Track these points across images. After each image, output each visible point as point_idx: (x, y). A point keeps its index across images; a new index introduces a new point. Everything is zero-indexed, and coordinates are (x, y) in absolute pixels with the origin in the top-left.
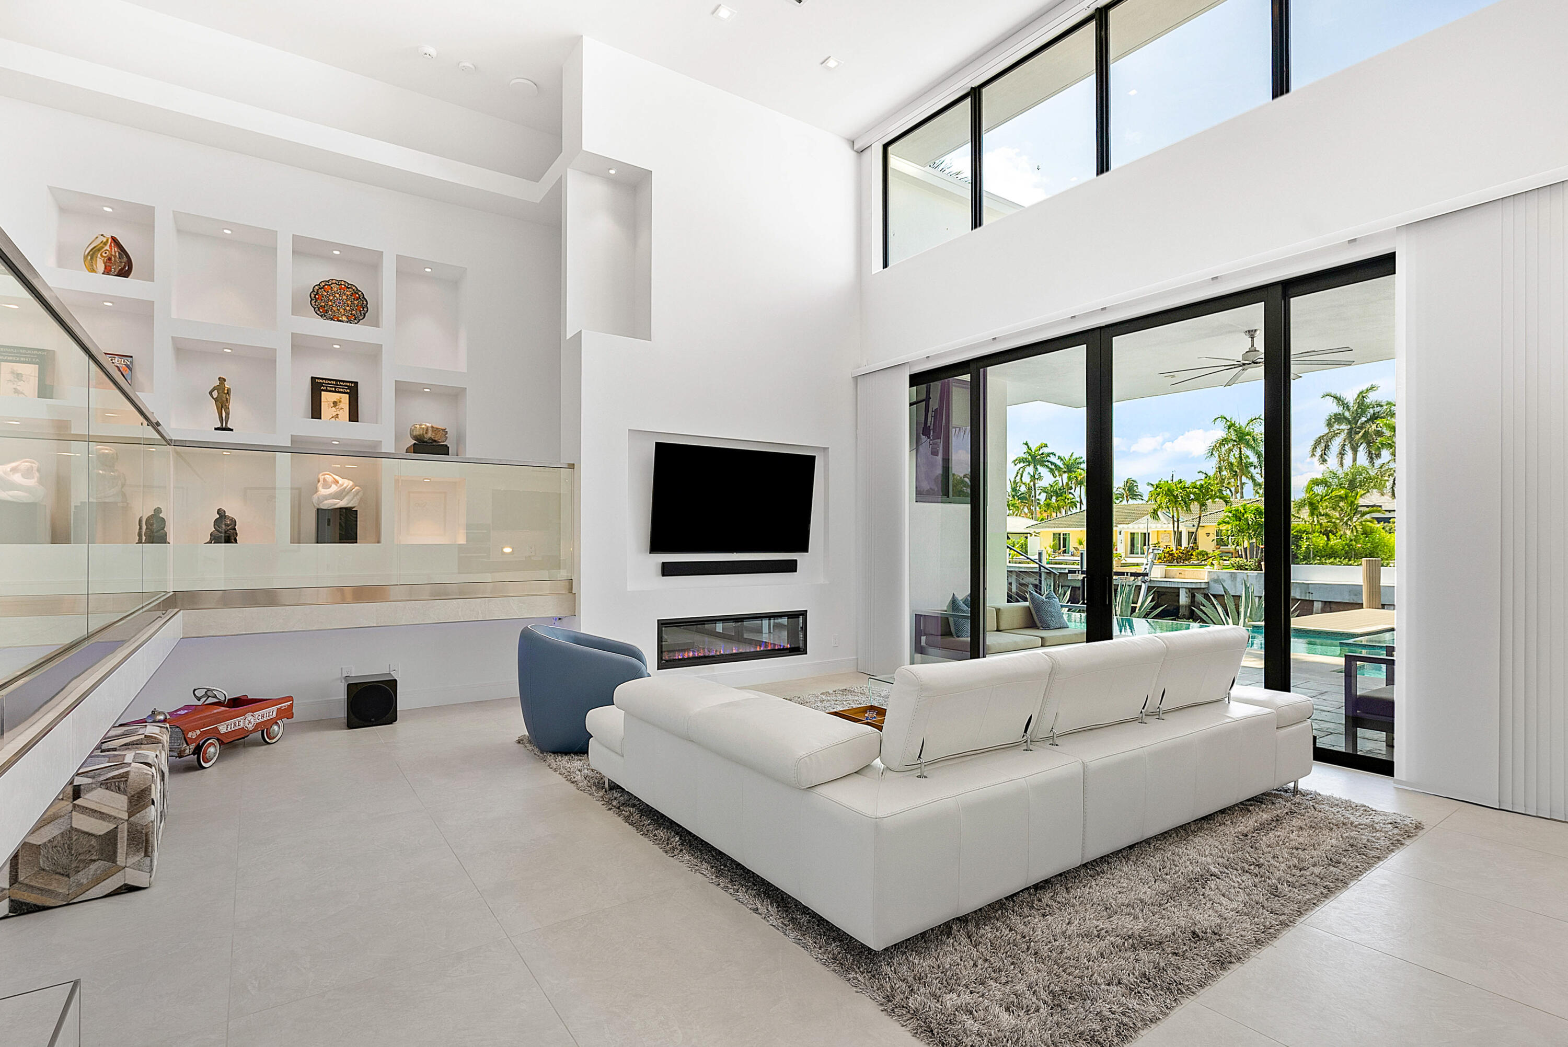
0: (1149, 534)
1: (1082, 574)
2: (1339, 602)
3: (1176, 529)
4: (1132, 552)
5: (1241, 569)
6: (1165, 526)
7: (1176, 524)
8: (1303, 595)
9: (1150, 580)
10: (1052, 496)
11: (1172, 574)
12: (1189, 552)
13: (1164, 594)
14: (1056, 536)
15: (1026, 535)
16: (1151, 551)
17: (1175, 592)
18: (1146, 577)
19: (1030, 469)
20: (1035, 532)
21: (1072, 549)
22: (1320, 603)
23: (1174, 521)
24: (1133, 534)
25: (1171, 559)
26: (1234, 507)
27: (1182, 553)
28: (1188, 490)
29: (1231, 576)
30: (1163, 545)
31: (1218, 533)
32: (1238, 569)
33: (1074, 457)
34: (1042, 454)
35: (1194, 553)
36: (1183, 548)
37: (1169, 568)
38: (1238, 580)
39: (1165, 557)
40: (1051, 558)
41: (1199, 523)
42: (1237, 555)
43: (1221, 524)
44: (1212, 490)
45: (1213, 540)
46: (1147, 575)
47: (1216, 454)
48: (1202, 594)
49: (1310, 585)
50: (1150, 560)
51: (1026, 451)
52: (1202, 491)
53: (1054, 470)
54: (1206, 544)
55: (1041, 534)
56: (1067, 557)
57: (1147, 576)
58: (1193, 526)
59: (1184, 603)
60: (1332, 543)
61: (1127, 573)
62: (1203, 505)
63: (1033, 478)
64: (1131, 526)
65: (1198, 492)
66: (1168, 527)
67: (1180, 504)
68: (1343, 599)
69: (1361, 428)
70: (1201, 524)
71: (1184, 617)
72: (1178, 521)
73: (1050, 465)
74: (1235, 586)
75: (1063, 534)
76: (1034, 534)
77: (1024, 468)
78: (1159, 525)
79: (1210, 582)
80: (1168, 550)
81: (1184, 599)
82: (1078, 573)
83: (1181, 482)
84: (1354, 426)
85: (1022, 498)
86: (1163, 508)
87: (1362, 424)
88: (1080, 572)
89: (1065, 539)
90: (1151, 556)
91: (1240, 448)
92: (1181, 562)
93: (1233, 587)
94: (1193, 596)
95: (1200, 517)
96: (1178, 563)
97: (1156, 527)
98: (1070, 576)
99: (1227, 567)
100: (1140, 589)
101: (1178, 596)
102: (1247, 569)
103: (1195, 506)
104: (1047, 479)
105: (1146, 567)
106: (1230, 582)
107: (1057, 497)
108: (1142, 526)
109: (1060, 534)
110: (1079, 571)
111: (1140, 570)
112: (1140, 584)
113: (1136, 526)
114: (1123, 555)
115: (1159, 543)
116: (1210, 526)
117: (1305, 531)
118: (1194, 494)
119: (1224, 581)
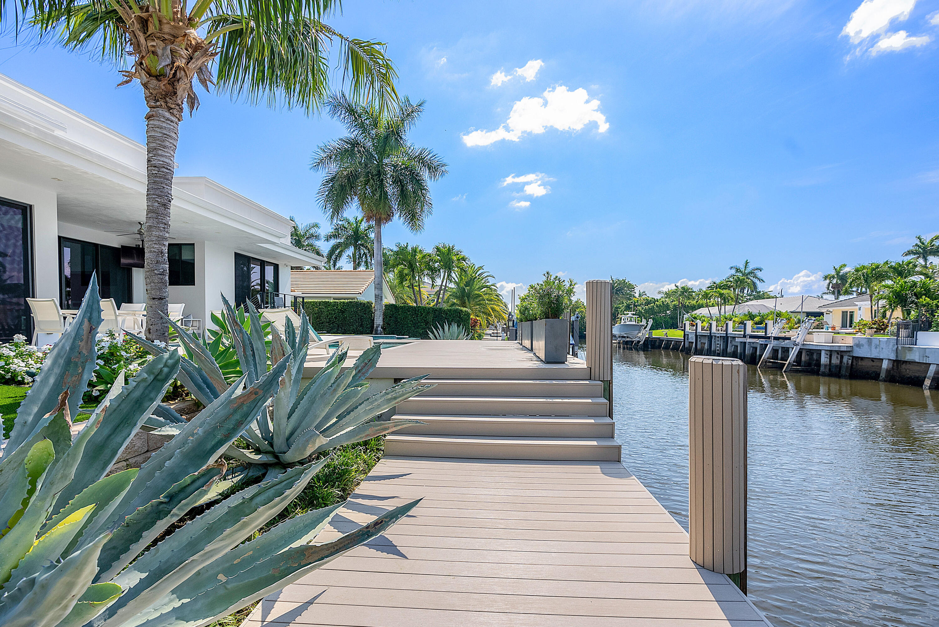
8: (921, 358)
11: (837, 340)
20: (828, 310)
22: (936, 365)
29: (868, 341)
37: (835, 335)
38: (873, 345)
49: (927, 349)
55: (833, 312)
71: (823, 375)
74: (871, 350)
76: (827, 312)
79: (854, 346)
93: (869, 350)
106: (867, 347)
109: (847, 312)
119: (863, 346)
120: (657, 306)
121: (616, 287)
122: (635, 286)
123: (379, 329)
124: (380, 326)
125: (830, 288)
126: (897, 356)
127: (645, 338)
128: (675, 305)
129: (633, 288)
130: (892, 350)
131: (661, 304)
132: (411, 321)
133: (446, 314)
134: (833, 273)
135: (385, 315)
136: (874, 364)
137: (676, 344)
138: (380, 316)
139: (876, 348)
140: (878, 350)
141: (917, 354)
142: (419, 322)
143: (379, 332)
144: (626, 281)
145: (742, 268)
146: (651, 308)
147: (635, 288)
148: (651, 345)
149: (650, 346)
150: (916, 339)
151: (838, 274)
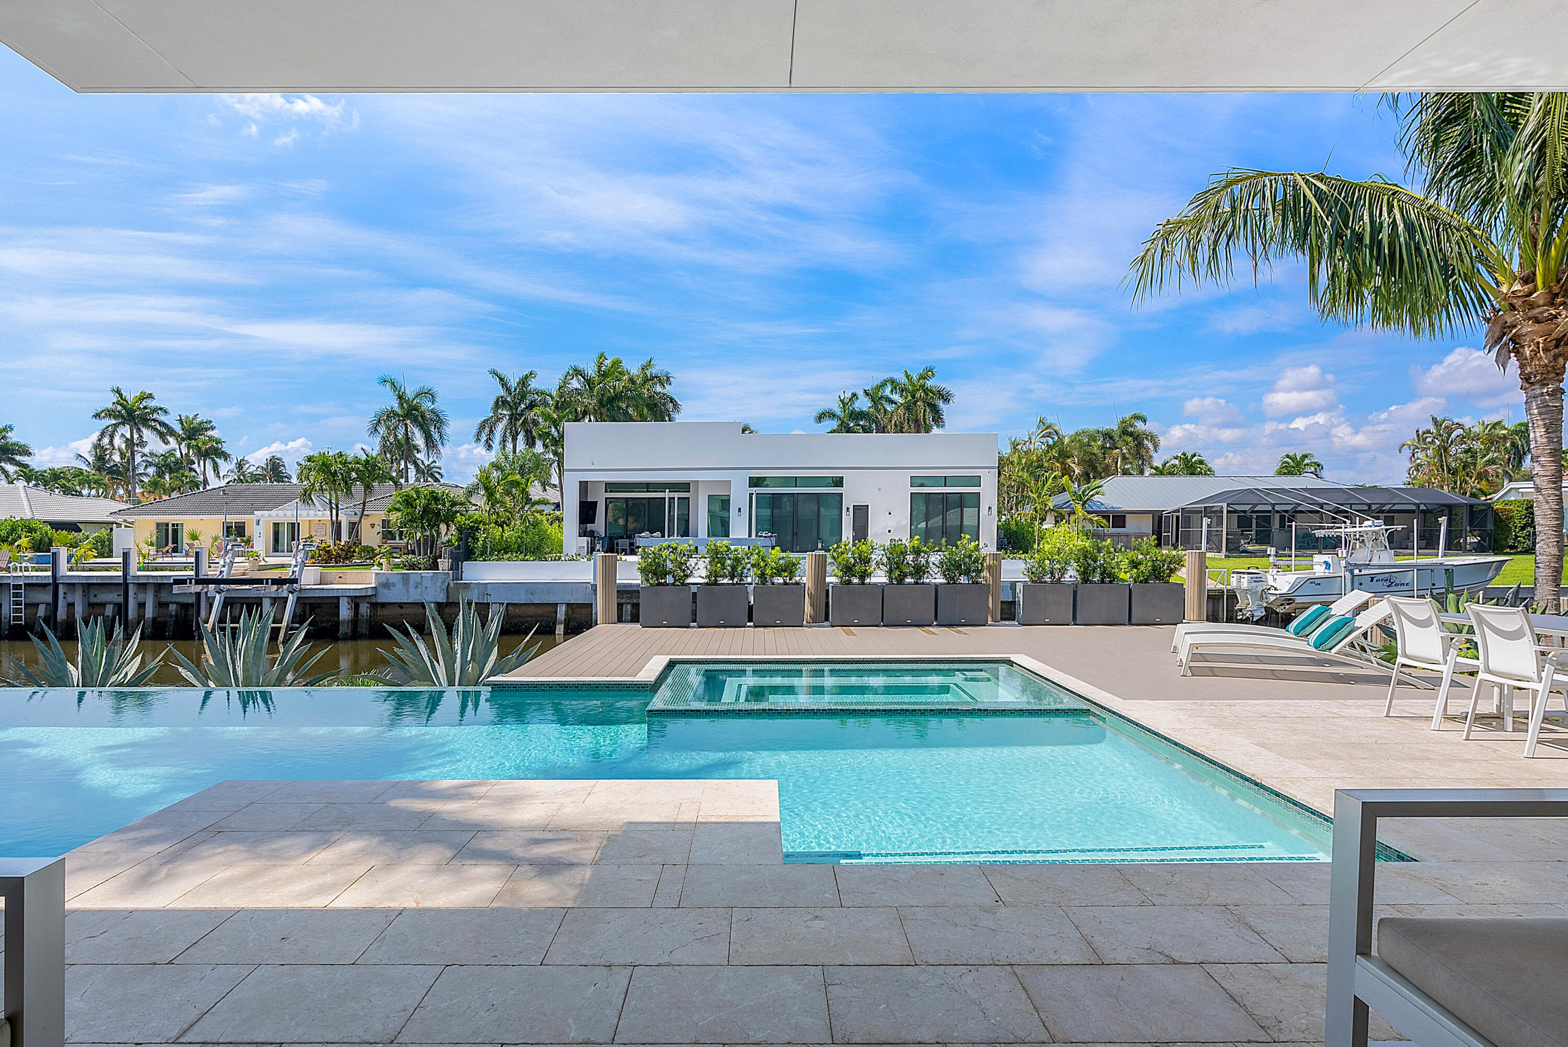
0: (299, 524)
1: (196, 583)
2: (516, 604)
3: (334, 518)
4: (276, 550)
5: (414, 569)
6: (320, 513)
7: (334, 512)
8: (481, 597)
9: (301, 589)
10: (164, 473)
11: (330, 579)
12: (351, 547)
13: (319, 606)
14: (162, 528)
15: (110, 526)
16: (301, 547)
17: (333, 603)
18: (295, 585)
19: (126, 430)
20: (125, 521)
21: (186, 547)
23: (331, 508)
24: (276, 525)
25: (327, 557)
26: (407, 490)
27: (342, 550)
28: (350, 466)
29: (403, 578)
30: (317, 540)
31: (385, 523)
32: (409, 570)
33: (198, 420)
34: (145, 408)
35: (357, 550)
36: (343, 543)
37: (325, 570)
38: (411, 583)
39: (320, 556)
40: (146, 561)
41: (363, 510)
42: (406, 552)
43: (392, 511)
44: (379, 468)
45: (379, 533)
46: (295, 581)
47: (382, 430)
48: (368, 603)
49: (488, 584)
50: (299, 560)
51: (115, 400)
52: (367, 469)
53: (165, 432)
54: (370, 537)
55: (136, 524)
56: (179, 559)
57: (297, 583)
58: (355, 514)
59: (346, 618)
60: (506, 534)
61: (267, 580)
62: (368, 488)
63: (130, 443)
64: (273, 512)
65: (361, 469)
66: (323, 515)
67: (340, 484)
68: (520, 600)
69: (521, 415)
70: (365, 512)
71: (346, 638)
72: (337, 507)
73: (158, 426)
74: (408, 591)
75: (173, 525)
76: (124, 524)
77: (116, 426)
78: (312, 513)
79: (378, 587)
80: (324, 545)
81: (345, 612)
82: (190, 583)
83: (341, 455)
84: (514, 412)
85: (114, 471)
86: (316, 490)
87: (522, 411)
88: (193, 581)
89: (175, 532)
90: (301, 555)
91: (406, 424)
92: (340, 561)
93: (404, 592)
94: (357, 607)
95: (364, 503)
96: (336, 563)
97: (308, 515)
98: (176, 589)
99: (397, 566)
100: (286, 602)
101: (338, 607)
102: (420, 569)
103: (358, 488)
104: (153, 444)
105: (295, 569)
106: (401, 586)
107: (170, 474)
108: (289, 513)
109: (167, 525)
110: (191, 580)
111: (287, 574)
112: (285, 596)
113: (281, 513)
114: (263, 554)
115: (311, 537)
116: (377, 515)
117: (481, 522)
118: (357, 471)
119: (394, 585)
126: (448, 597)
130: (442, 589)
136: (403, 611)
139: (416, 587)
140: (419, 590)
141: (476, 591)
150: (462, 572)
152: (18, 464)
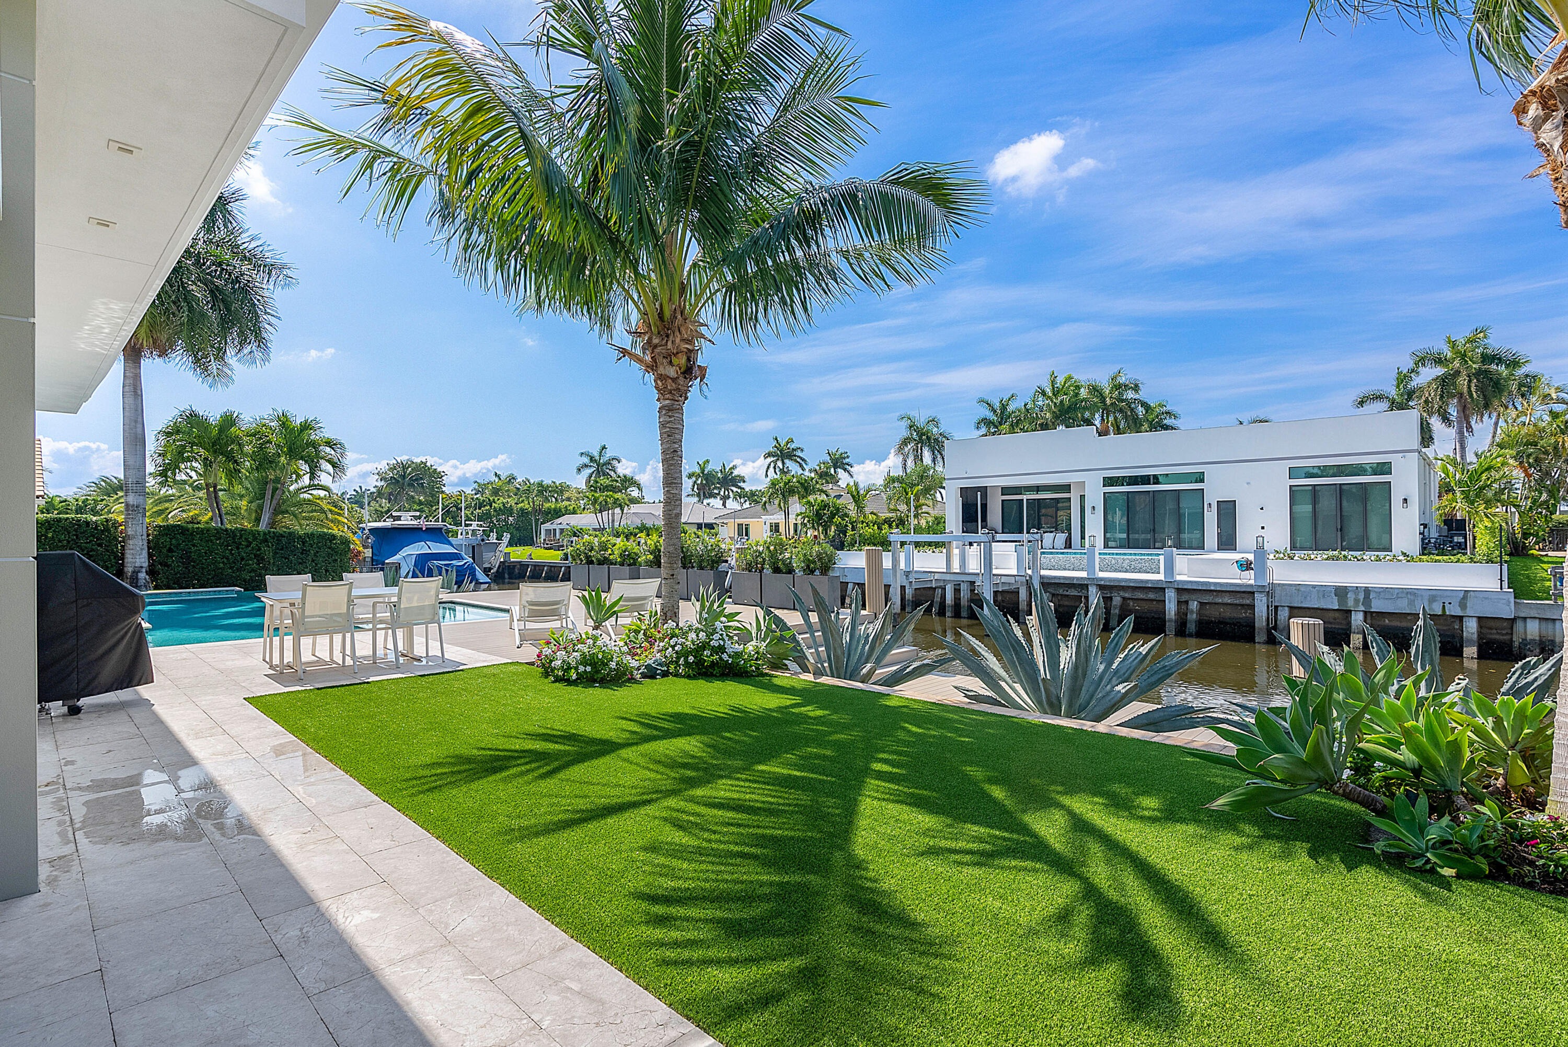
120: (495, 510)
121: (409, 474)
122: (443, 474)
123: (142, 575)
124: (144, 570)
125: (695, 489)
127: (498, 562)
128: (522, 509)
129: (440, 478)
131: (502, 508)
132: (224, 557)
133: (304, 543)
134: (698, 470)
135: (153, 547)
137: (551, 570)
138: (142, 549)
142: (242, 559)
143: (142, 582)
144: (428, 464)
145: (596, 455)
146: (487, 513)
147: (443, 478)
148: (509, 574)
149: (506, 576)
151: (703, 472)
152: (740, 488)
